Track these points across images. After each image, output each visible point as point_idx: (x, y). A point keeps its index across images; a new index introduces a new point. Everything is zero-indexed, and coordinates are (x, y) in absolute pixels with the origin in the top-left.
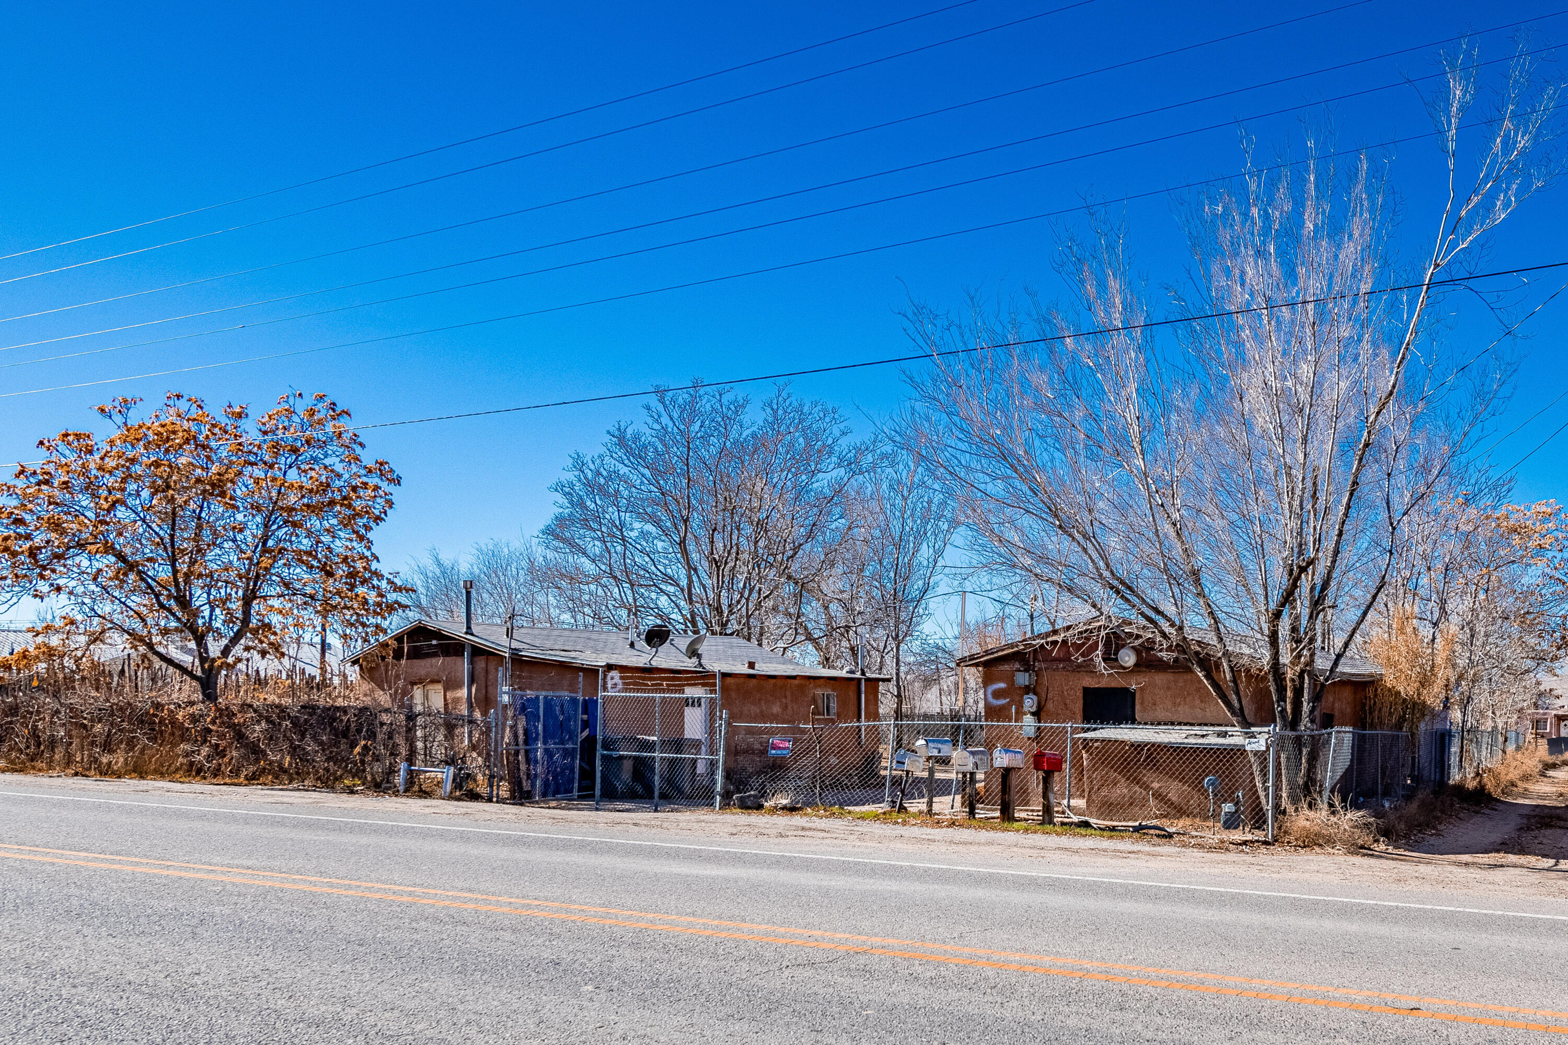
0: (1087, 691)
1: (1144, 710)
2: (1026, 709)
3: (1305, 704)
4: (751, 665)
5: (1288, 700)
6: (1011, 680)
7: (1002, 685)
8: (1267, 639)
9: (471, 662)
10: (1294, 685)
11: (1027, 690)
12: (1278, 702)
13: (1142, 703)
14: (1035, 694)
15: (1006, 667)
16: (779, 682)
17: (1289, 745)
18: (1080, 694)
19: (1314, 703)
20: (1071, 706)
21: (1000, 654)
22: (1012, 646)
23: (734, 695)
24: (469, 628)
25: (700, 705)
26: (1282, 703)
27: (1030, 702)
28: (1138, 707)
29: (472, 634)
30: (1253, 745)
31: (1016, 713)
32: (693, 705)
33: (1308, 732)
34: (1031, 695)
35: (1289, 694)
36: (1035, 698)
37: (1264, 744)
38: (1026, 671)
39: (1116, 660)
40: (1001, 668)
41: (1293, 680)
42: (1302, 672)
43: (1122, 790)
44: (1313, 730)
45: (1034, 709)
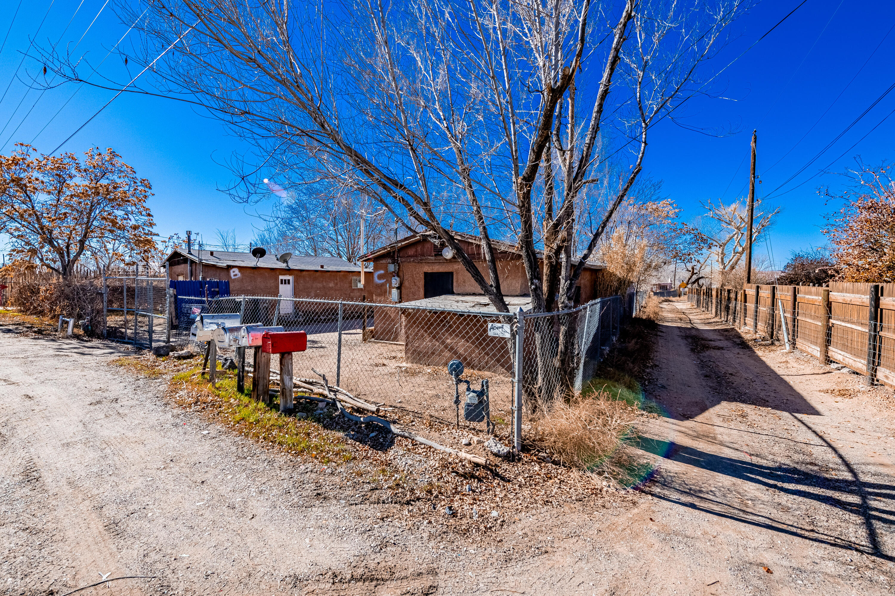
0: (426, 274)
1: (458, 286)
2: (393, 285)
3: (562, 281)
4: (322, 267)
5: (545, 278)
6: (386, 269)
7: (382, 272)
8: (518, 210)
9: (191, 266)
10: (551, 263)
11: (393, 274)
12: (531, 279)
13: (457, 282)
14: (398, 276)
15: (384, 261)
16: (333, 274)
17: (544, 326)
18: (422, 276)
19: (571, 280)
20: (417, 283)
21: (378, 253)
22: (384, 248)
23: (307, 279)
24: (189, 251)
25: (289, 283)
26: (536, 281)
27: (395, 282)
28: (455, 284)
29: (191, 254)
30: (497, 331)
31: (390, 287)
32: (285, 283)
33: (566, 311)
34: (396, 278)
35: (546, 270)
36: (398, 279)
37: (509, 331)
38: (393, 263)
39: (441, 255)
40: (381, 262)
41: (549, 257)
42: (559, 248)
43: (427, 343)
44: (570, 308)
45: (397, 285)
